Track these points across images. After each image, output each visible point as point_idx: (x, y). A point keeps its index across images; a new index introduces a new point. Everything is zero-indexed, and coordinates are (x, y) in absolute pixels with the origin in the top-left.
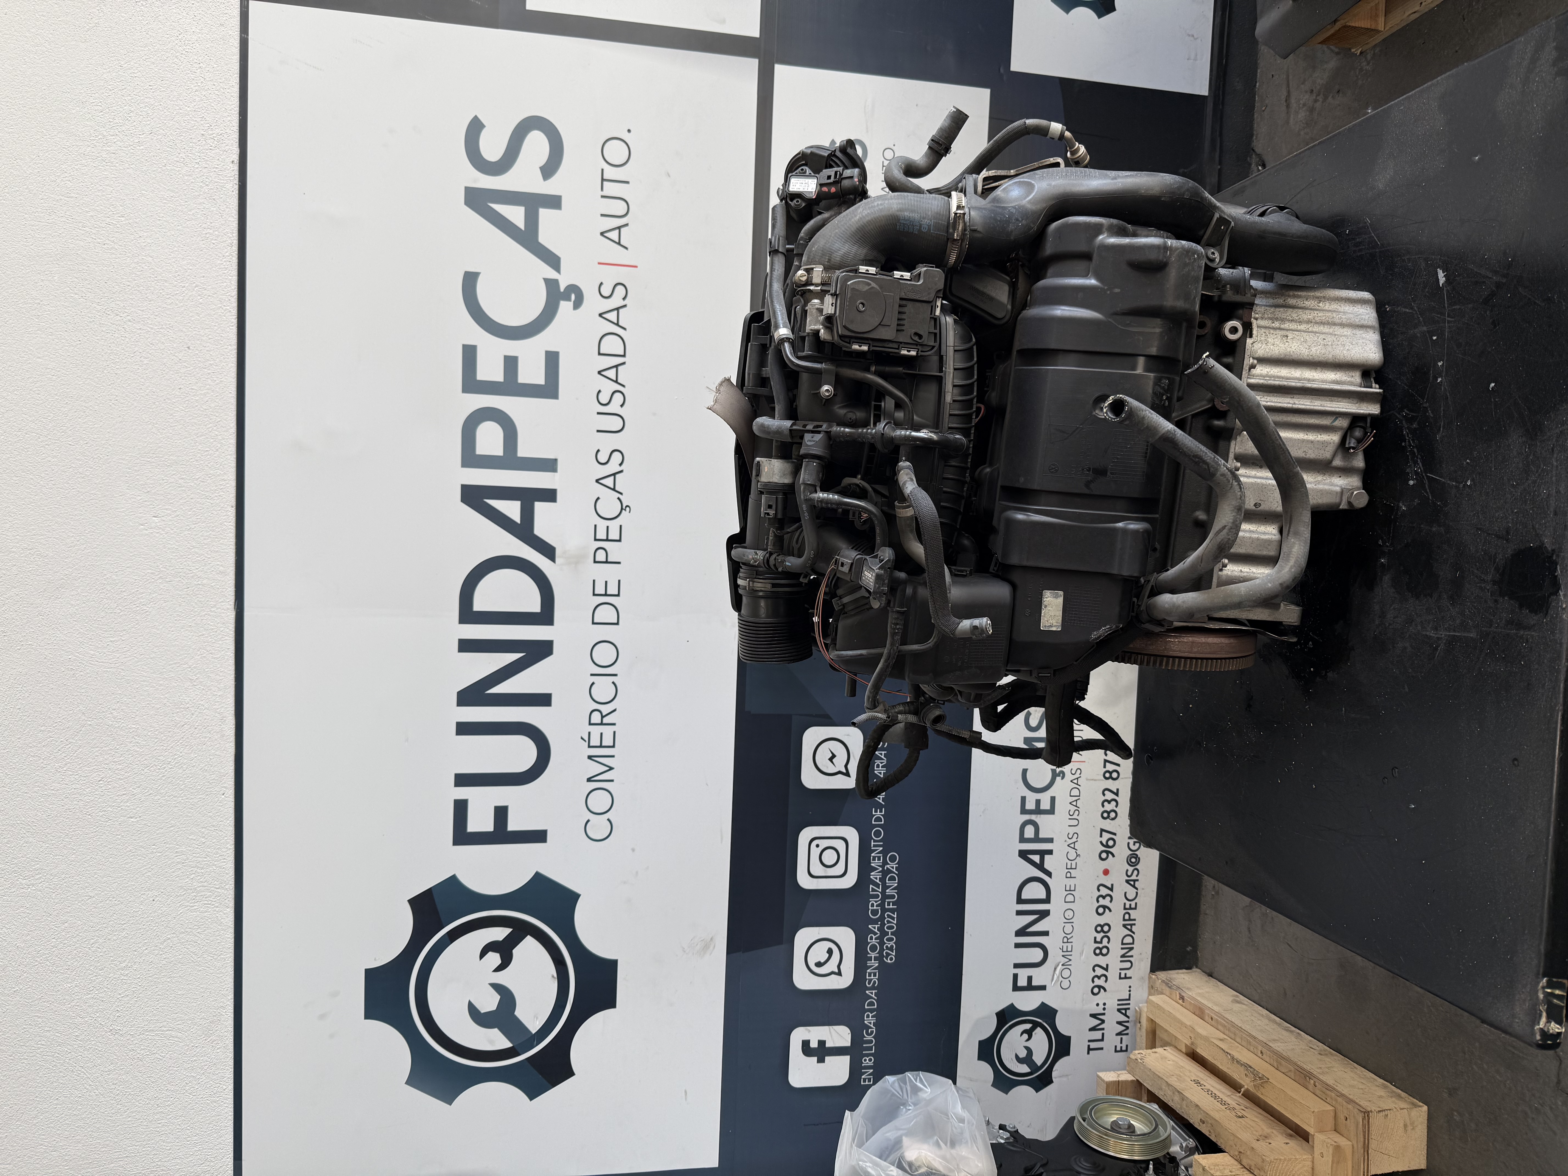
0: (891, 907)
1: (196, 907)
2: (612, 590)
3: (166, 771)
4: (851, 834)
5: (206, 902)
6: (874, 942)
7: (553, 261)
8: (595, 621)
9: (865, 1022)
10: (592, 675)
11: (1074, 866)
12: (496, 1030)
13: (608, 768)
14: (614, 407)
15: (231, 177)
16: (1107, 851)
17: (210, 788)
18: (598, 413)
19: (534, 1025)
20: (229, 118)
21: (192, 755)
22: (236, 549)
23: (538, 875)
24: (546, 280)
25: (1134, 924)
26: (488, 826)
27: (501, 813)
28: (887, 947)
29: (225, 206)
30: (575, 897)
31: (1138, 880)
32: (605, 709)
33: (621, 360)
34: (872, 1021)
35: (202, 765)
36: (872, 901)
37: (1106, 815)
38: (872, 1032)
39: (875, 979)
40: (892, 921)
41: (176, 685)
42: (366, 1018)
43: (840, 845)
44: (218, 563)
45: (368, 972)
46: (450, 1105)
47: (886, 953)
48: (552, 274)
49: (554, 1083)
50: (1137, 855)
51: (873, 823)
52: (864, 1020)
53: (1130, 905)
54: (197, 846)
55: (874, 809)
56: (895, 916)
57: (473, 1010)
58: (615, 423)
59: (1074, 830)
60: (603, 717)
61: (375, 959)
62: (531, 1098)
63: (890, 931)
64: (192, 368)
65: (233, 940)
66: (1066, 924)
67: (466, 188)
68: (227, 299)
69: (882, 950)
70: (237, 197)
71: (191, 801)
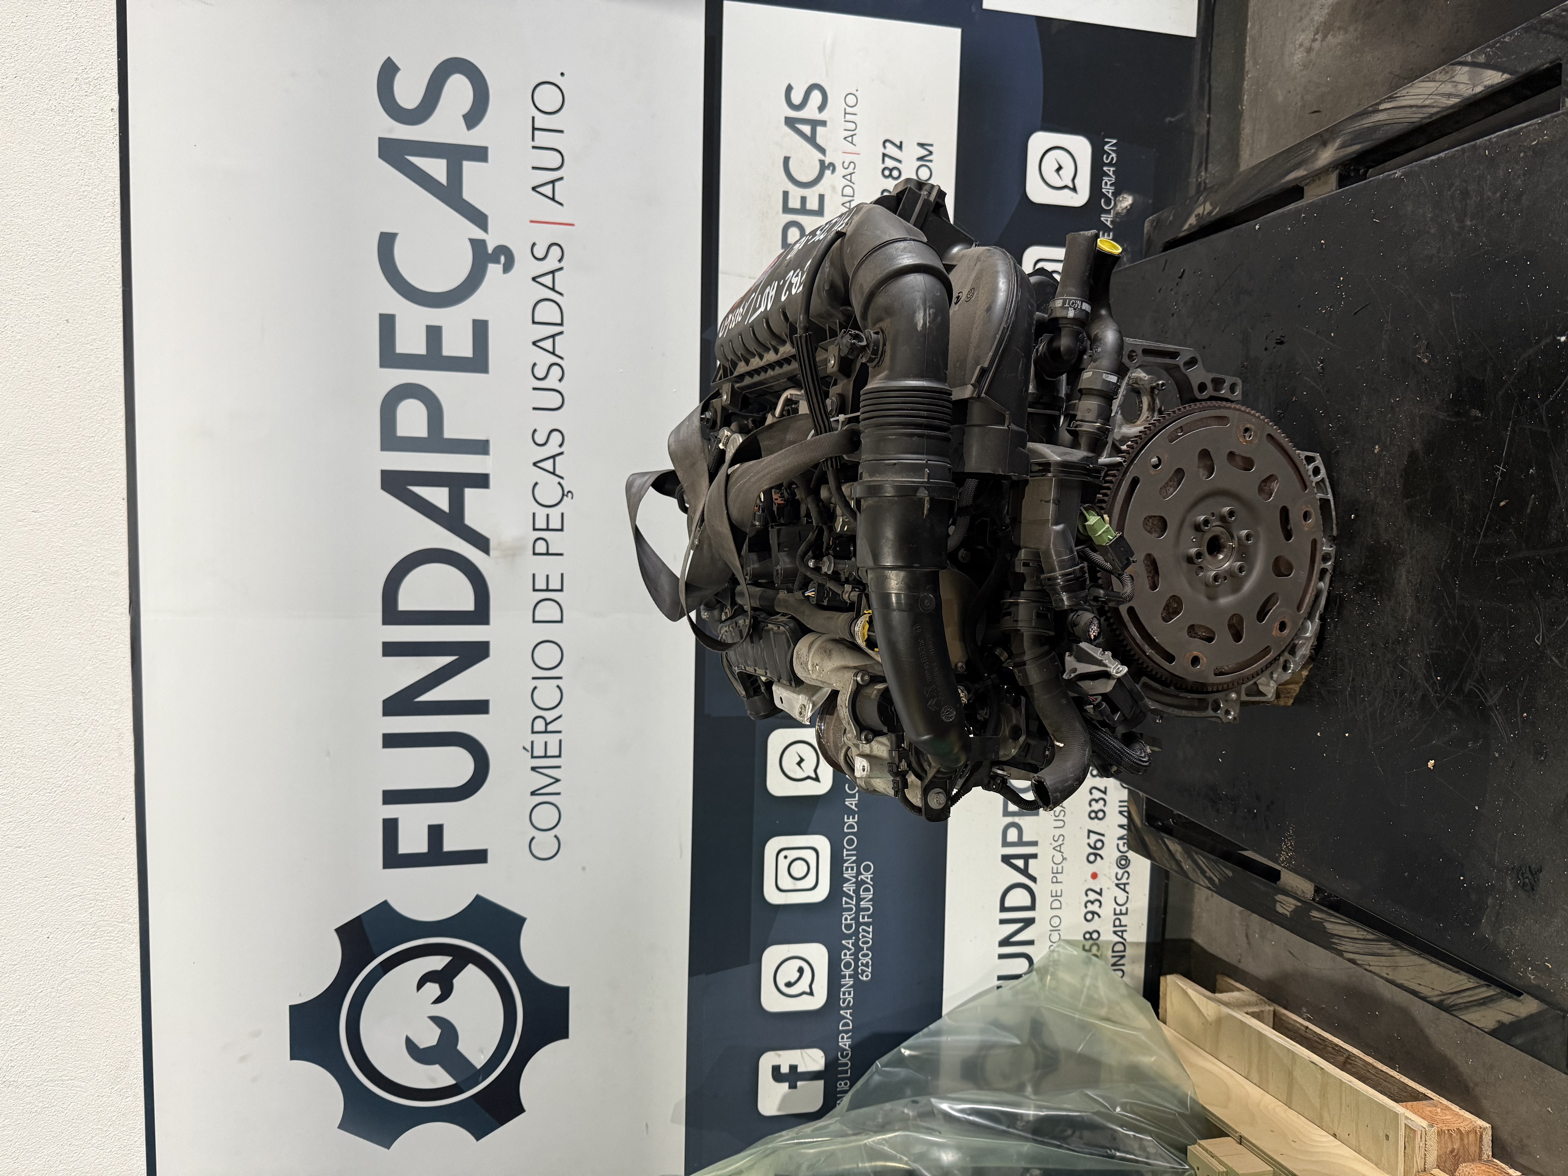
0: (866, 920)
1: (96, 944)
2: (555, 584)
3: (57, 795)
4: (822, 843)
5: (108, 938)
6: (848, 958)
7: (479, 219)
8: (537, 619)
9: (840, 1044)
10: (534, 678)
11: (1060, 871)
12: (437, 1067)
13: (553, 780)
14: (552, 382)
15: (110, 126)
16: (1095, 853)
17: (109, 812)
18: (534, 389)
19: (479, 1060)
20: (106, 60)
21: (87, 777)
22: (129, 546)
23: (478, 898)
24: (472, 241)
25: (1126, 931)
26: (421, 846)
27: (436, 833)
28: (862, 963)
29: (105, 160)
30: (521, 920)
31: (1128, 884)
32: (550, 716)
33: (558, 329)
34: (847, 1043)
35: (98, 787)
36: (846, 914)
37: (1095, 815)
38: (847, 1055)
39: (850, 998)
40: (867, 935)
41: (65, 699)
42: (292, 1058)
43: (810, 856)
44: (109, 562)
45: (293, 1008)
46: (389, 1148)
47: (862, 970)
48: (478, 234)
49: (502, 1122)
50: (1127, 857)
51: (846, 830)
52: (838, 1042)
53: (1121, 910)
54: (95, 877)
55: (846, 816)
56: (871, 930)
57: (410, 1045)
58: (554, 400)
59: (1060, 831)
60: (547, 724)
61: (300, 995)
62: (478, 1139)
63: (865, 946)
64: (72, 343)
65: (140, 978)
66: (1052, 932)
67: (380, 139)
68: (110, 266)
69: (857, 966)
70: (118, 150)
71: (87, 827)
